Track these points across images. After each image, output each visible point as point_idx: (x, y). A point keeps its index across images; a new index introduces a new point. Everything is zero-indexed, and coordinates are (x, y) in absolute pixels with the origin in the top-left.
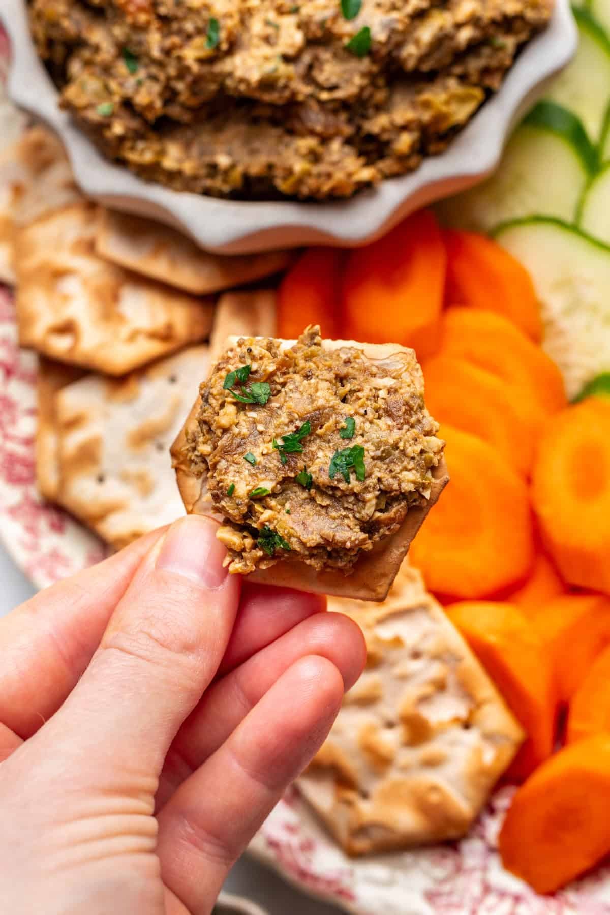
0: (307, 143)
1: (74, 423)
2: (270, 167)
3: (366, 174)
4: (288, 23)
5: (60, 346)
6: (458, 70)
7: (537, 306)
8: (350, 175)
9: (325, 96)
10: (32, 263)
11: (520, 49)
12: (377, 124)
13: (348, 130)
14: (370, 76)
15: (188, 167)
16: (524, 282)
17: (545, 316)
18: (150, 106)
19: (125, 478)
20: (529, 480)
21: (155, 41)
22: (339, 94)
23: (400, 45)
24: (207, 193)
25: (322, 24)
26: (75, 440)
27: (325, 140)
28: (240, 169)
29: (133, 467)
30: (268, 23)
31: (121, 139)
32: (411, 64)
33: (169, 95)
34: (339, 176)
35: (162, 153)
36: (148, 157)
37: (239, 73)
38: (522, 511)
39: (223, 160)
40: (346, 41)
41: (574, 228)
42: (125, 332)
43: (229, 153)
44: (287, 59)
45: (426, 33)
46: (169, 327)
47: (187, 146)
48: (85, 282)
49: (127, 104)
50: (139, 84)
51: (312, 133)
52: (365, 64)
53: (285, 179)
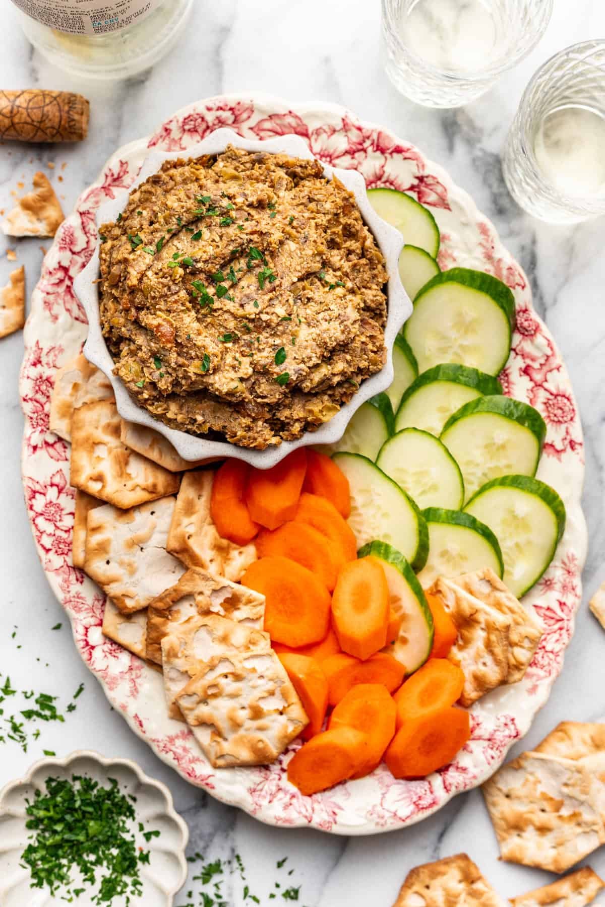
0: (246, 421)
1: (96, 529)
2: (224, 427)
3: (274, 440)
4: (246, 361)
5: (94, 488)
6: (330, 392)
7: (349, 498)
8: (265, 440)
9: (259, 400)
10: (81, 435)
11: (363, 381)
12: (283, 415)
13: (268, 416)
14: (285, 394)
15: (180, 418)
16: (345, 485)
17: (353, 504)
18: (166, 390)
19: (121, 564)
20: (331, 593)
21: (173, 357)
22: (266, 400)
23: (302, 381)
24: (188, 432)
25: (264, 367)
26: (96, 539)
27: (255, 420)
28: (208, 425)
29: (126, 559)
30: (235, 359)
31: (146, 400)
32: (306, 390)
33: (176, 383)
34: (260, 440)
35: (167, 409)
36: (160, 411)
37: (216, 386)
38: (326, 610)
39: (200, 419)
40: (275, 376)
41: (374, 464)
42: (130, 484)
43: (203, 415)
44: (242, 380)
45: (317, 377)
46: (155, 486)
47: (181, 407)
48: (110, 451)
49: (153, 385)
50: (161, 376)
51: (249, 416)
52: (283, 388)
53: (232, 437)
